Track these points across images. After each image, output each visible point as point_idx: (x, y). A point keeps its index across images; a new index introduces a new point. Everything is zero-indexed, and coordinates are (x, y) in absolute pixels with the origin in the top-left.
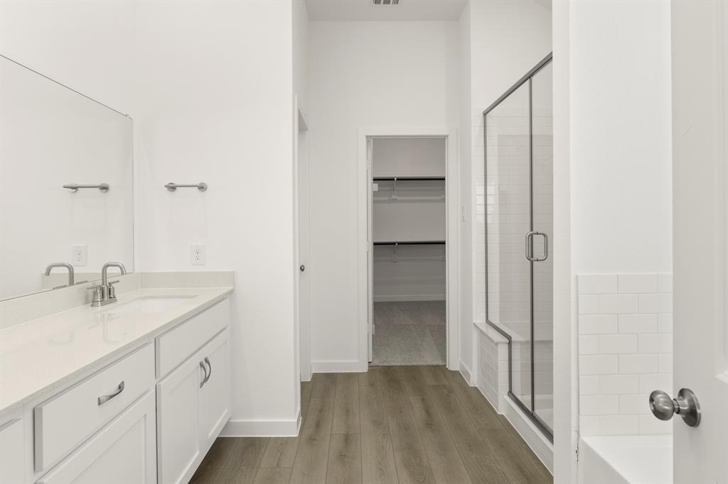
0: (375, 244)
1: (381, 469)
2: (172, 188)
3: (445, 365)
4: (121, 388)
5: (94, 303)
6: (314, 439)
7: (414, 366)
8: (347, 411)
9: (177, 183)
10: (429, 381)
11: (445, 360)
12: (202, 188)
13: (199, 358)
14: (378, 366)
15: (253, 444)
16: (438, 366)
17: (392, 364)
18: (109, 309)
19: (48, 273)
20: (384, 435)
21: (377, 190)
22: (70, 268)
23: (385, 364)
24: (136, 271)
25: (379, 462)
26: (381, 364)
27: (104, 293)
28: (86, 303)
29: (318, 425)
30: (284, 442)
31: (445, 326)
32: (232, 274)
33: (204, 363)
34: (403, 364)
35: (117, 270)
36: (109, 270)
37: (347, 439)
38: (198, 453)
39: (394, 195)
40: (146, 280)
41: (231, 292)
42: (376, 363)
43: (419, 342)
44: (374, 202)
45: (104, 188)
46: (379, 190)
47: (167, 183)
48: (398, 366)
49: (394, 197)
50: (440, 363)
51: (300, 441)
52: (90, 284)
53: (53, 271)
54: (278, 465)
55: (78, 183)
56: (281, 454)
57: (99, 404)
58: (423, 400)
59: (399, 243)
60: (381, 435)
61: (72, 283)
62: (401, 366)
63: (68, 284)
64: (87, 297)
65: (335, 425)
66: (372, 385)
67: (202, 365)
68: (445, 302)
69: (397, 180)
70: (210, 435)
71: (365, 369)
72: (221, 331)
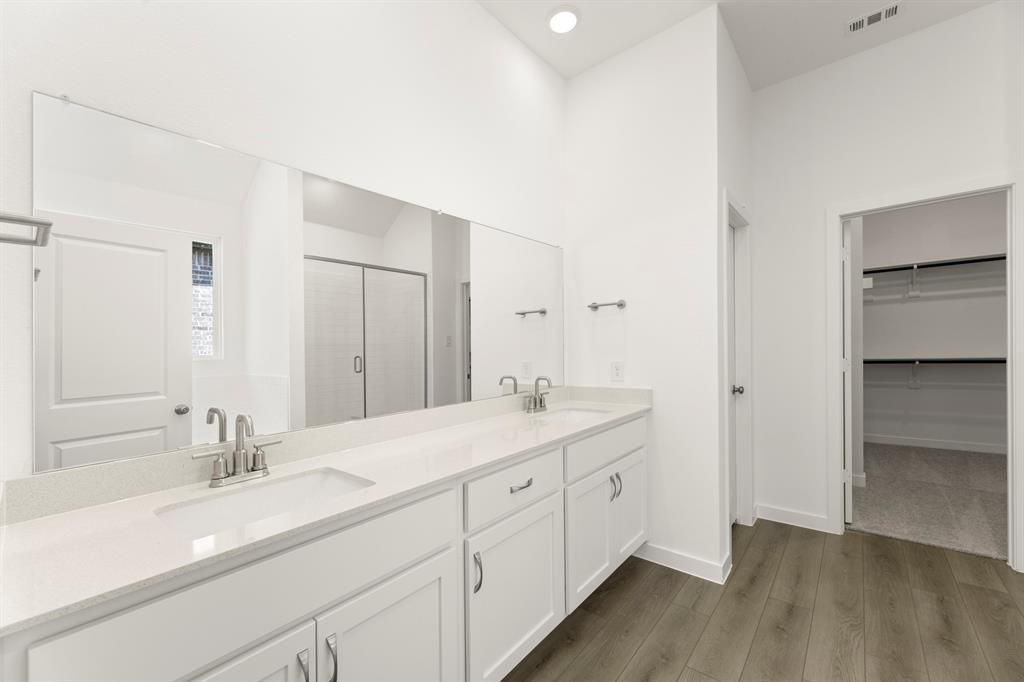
0: (865, 362)
1: (838, 668)
2: (595, 307)
3: (1006, 561)
4: (529, 483)
5: (529, 410)
6: (744, 595)
7: (934, 547)
8: (799, 576)
9: (599, 303)
10: (962, 576)
11: (1005, 552)
12: (621, 305)
13: (611, 471)
14: (863, 532)
15: (671, 577)
16: (990, 558)
17: (890, 534)
18: (539, 416)
19: (501, 383)
20: (851, 625)
21: (871, 286)
22: (515, 380)
23: (875, 532)
24: (566, 385)
25: (837, 658)
26: (868, 530)
27: (537, 403)
28: (524, 409)
29: (753, 580)
30: (704, 586)
31: (1005, 495)
32: (650, 392)
33: (616, 480)
34: (911, 539)
35: (545, 383)
36: (540, 382)
37: (791, 611)
38: (607, 564)
39: (913, 290)
40: (572, 393)
41: (649, 411)
42: (860, 526)
43: (953, 514)
44: (866, 303)
45: (543, 312)
46: (874, 287)
47: (590, 304)
48: (901, 540)
49: (911, 294)
50: (994, 554)
51: (725, 592)
52: (527, 394)
53: (505, 381)
54: (693, 607)
55: (527, 310)
56: (700, 597)
57: (512, 492)
58: (941, 601)
59: (921, 362)
60: (848, 624)
61: (516, 392)
62: (906, 541)
63: (513, 392)
64: (525, 404)
65: (776, 589)
66: (846, 554)
67: (612, 479)
68: (1004, 457)
69: (919, 267)
70: (622, 551)
71: (839, 530)
72: (636, 450)
